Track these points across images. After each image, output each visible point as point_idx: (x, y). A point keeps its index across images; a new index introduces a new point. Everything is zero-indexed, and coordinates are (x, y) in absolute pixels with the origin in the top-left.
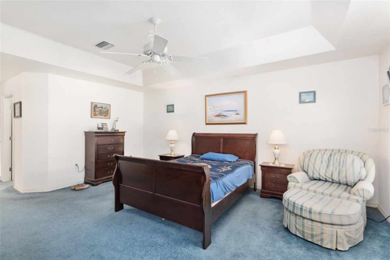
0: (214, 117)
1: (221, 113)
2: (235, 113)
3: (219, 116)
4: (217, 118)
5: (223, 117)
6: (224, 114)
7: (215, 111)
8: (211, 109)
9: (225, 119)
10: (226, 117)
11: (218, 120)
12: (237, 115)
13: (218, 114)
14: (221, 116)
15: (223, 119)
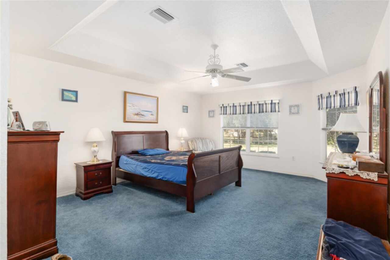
0: (133, 115)
1: (139, 113)
2: (150, 113)
3: (137, 114)
4: (136, 116)
5: (142, 116)
6: (142, 113)
7: (134, 109)
8: (130, 107)
9: (143, 119)
10: (143, 116)
11: (136, 118)
12: (152, 116)
13: (137, 113)
14: (139, 115)
15: (141, 118)
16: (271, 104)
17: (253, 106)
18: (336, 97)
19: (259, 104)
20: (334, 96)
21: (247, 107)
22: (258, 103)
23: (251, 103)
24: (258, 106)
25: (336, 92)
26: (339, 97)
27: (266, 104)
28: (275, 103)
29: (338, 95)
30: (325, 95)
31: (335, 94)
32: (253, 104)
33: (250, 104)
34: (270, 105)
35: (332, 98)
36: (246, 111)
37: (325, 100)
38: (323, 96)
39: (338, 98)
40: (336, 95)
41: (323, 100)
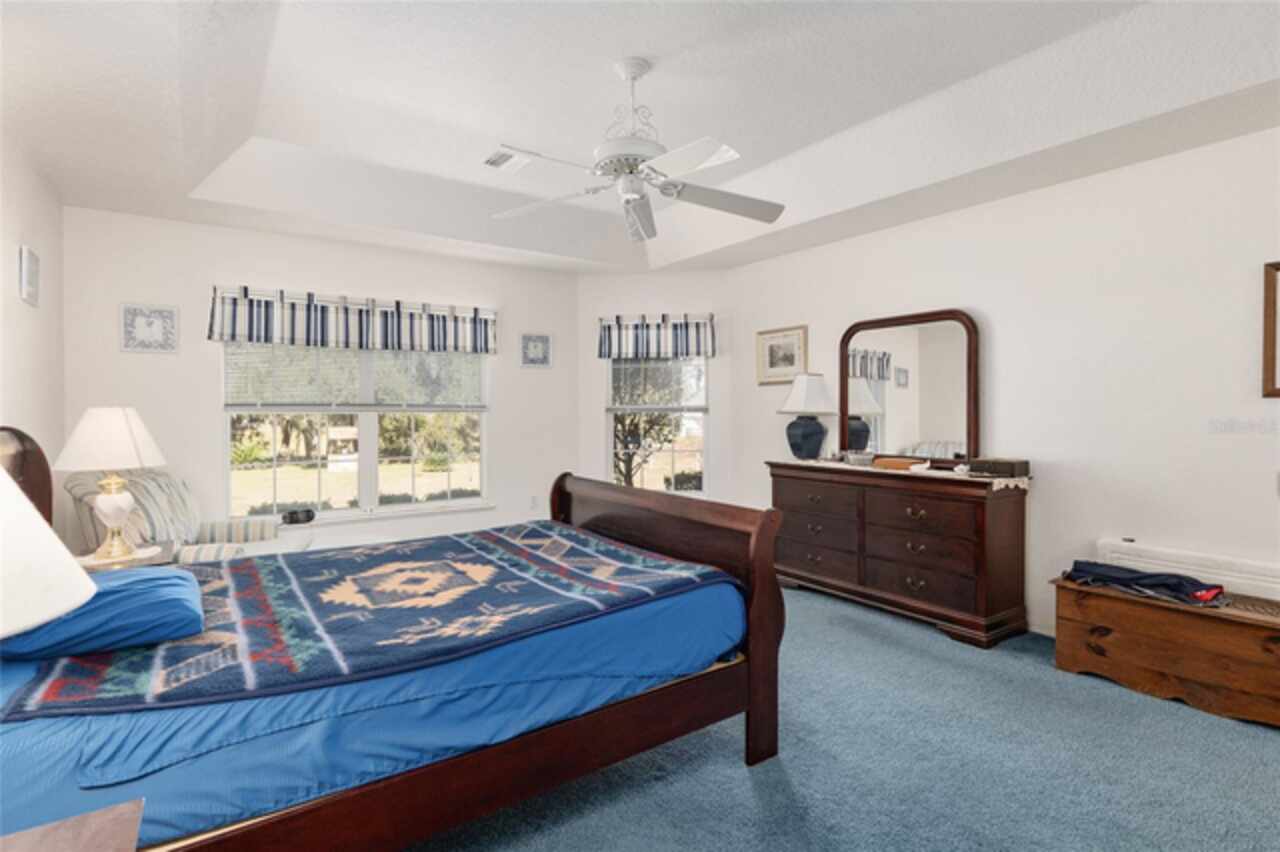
16: (475, 320)
17: (405, 322)
18: (662, 331)
19: (431, 317)
20: (658, 326)
21: (377, 322)
22: (424, 310)
23: (398, 304)
24: (425, 323)
25: (664, 318)
26: (670, 331)
27: (456, 319)
28: (486, 322)
29: (670, 325)
30: (630, 321)
31: (660, 321)
32: (405, 312)
33: (392, 308)
34: (469, 326)
35: (653, 332)
36: (376, 336)
37: (631, 333)
38: (624, 323)
39: (668, 334)
40: (662, 326)
41: (624, 332)
